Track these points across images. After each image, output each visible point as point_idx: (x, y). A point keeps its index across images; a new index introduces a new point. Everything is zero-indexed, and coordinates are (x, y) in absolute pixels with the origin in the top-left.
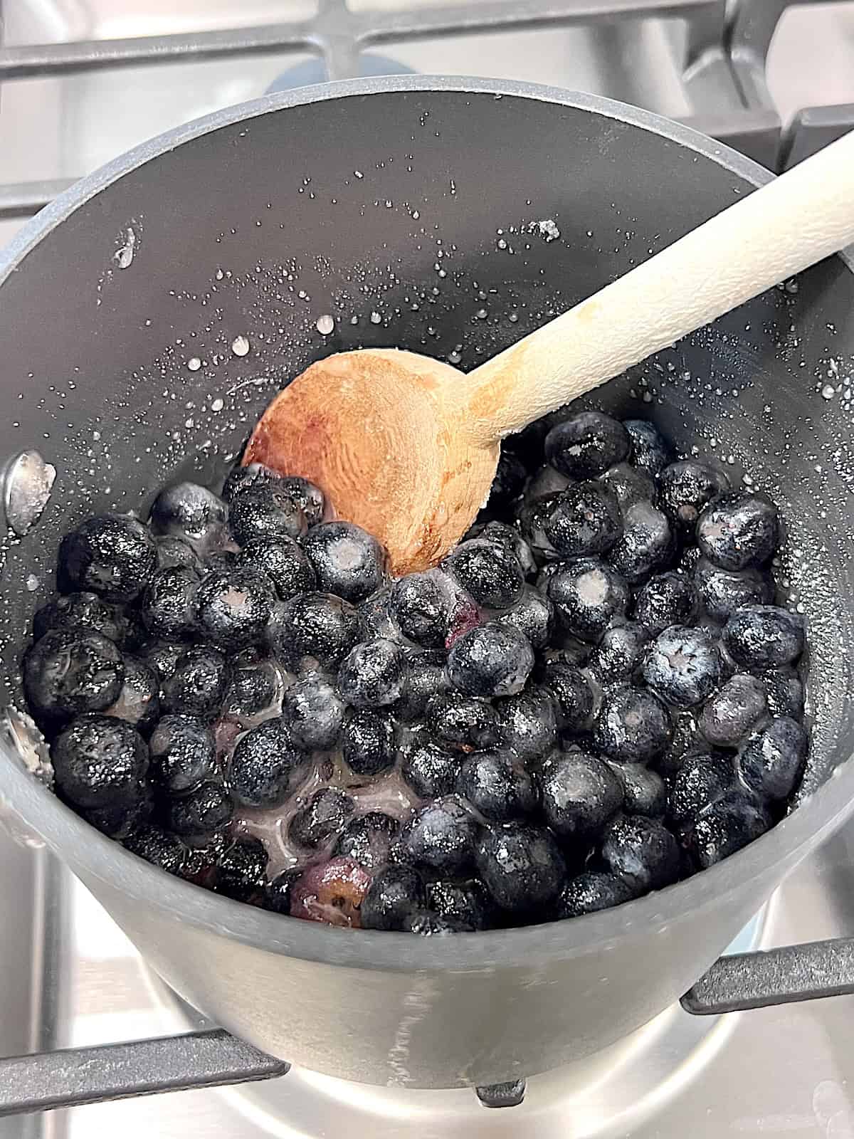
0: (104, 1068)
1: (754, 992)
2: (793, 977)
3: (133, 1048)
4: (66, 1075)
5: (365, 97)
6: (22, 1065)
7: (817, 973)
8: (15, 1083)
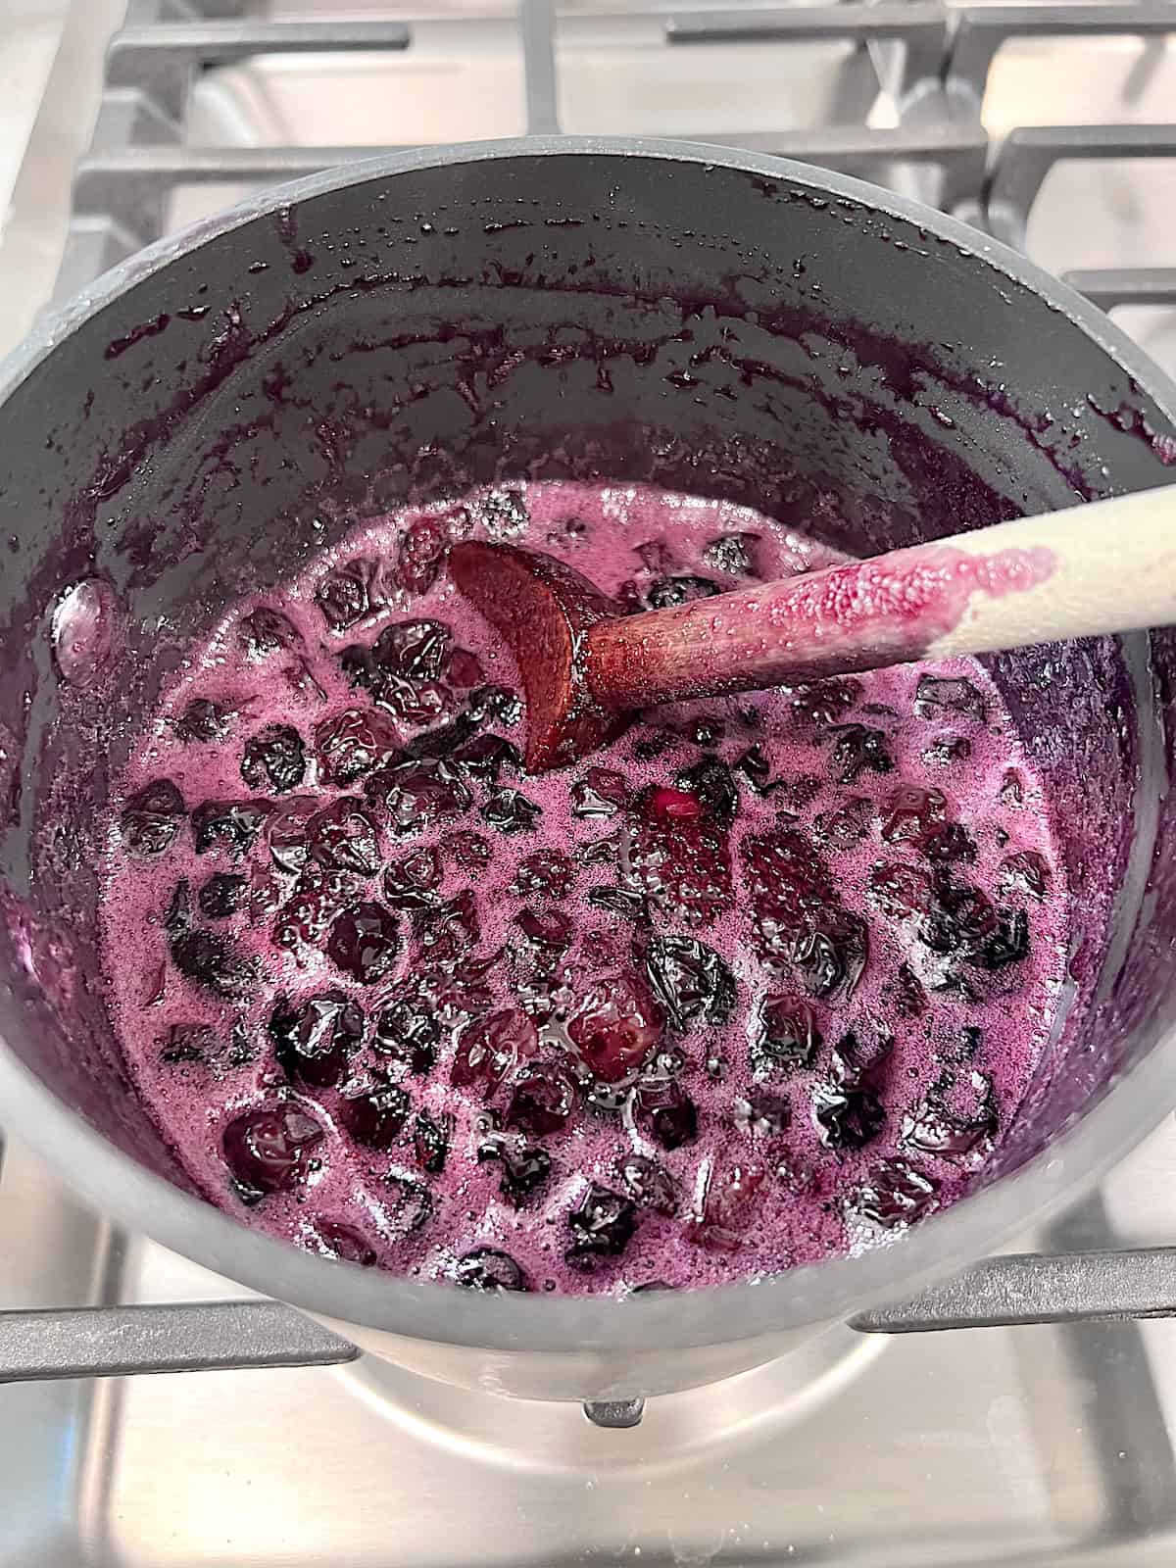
0: (140, 1336)
1: (934, 1312)
2: (983, 1298)
3: (177, 1313)
4: (93, 1340)
5: (539, 160)
6: (43, 1324)
7: (1014, 1295)
8: (32, 1345)
